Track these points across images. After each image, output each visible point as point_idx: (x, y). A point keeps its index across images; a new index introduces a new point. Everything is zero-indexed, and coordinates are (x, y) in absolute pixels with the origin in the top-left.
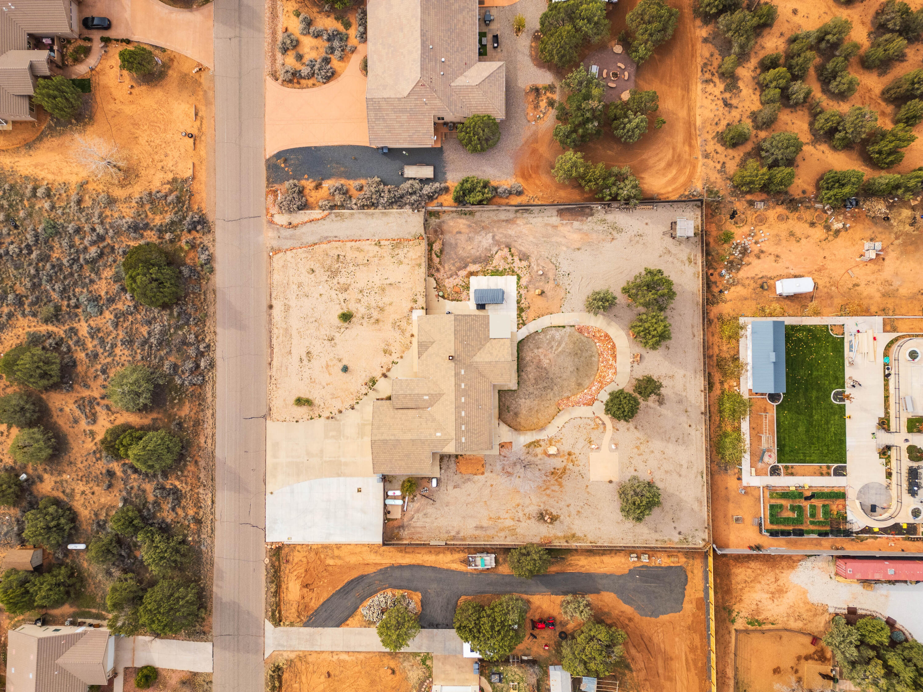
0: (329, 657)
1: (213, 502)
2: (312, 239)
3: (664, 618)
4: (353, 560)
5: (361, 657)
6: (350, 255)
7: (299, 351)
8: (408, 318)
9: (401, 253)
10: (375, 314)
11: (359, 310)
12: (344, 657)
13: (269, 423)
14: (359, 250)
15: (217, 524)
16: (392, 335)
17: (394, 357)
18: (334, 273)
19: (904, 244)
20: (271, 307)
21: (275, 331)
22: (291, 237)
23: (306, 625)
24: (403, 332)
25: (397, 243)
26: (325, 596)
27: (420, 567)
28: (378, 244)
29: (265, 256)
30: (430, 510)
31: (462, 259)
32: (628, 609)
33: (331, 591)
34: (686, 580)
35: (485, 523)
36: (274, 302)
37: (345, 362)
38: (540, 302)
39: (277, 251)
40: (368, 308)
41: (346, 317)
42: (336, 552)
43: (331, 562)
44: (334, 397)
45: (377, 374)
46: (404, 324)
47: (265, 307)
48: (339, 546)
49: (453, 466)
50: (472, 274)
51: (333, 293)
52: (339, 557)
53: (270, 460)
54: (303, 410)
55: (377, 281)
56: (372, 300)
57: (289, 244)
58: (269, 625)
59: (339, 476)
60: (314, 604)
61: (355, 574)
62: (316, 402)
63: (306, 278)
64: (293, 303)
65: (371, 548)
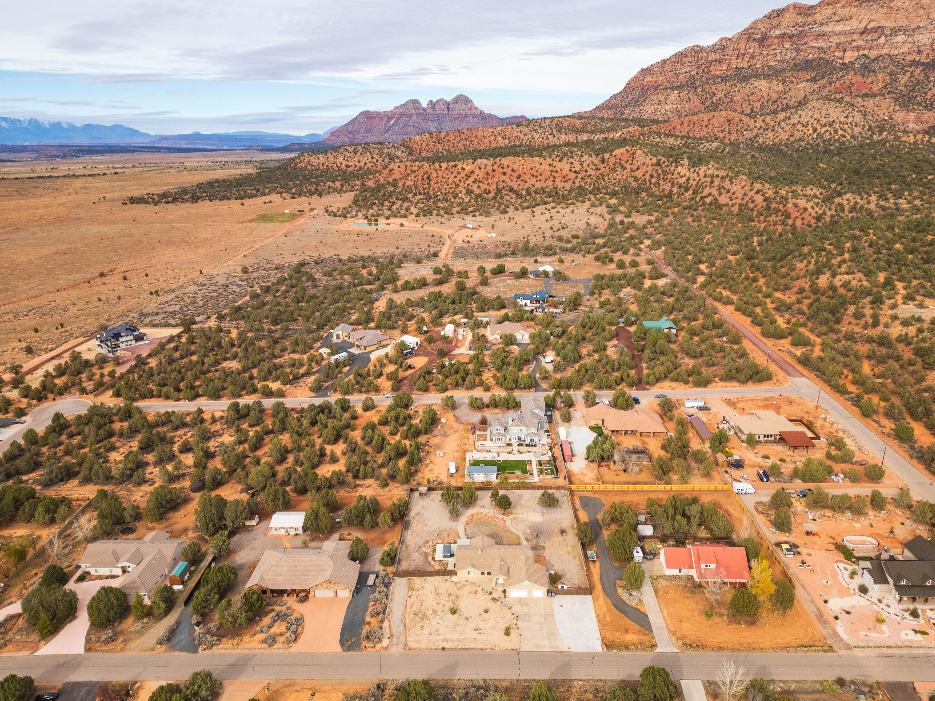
0: (668, 622)
1: (580, 680)
2: (401, 627)
4: (604, 609)
5: (662, 606)
6: (415, 608)
7: (475, 635)
8: (456, 583)
9: (416, 587)
10: (453, 598)
11: (449, 605)
12: (665, 613)
13: (523, 649)
14: (412, 605)
15: (595, 678)
16: (466, 590)
17: (479, 589)
18: (425, 617)
19: (439, 449)
20: (443, 649)
21: (460, 647)
22: (398, 638)
23: (651, 631)
24: (464, 585)
25: (412, 588)
26: (630, 622)
27: (601, 580)
28: (410, 597)
29: (408, 652)
30: (568, 576)
31: (424, 563)
33: (626, 619)
35: (572, 556)
36: (440, 647)
37: (482, 612)
39: (406, 645)
40: (448, 601)
41: (453, 611)
42: (601, 616)
43: (608, 619)
44: (504, 617)
45: (490, 597)
46: (459, 585)
47: (443, 652)
48: (598, 615)
50: (433, 559)
51: (437, 617)
52: (604, 615)
53: (547, 649)
54: (512, 632)
55: (432, 596)
56: (444, 599)
57: (402, 639)
58: (658, 650)
59: (553, 615)
60: (637, 627)
61: (613, 608)
62: (506, 625)
63: (426, 631)
64: (442, 637)
65: (595, 600)
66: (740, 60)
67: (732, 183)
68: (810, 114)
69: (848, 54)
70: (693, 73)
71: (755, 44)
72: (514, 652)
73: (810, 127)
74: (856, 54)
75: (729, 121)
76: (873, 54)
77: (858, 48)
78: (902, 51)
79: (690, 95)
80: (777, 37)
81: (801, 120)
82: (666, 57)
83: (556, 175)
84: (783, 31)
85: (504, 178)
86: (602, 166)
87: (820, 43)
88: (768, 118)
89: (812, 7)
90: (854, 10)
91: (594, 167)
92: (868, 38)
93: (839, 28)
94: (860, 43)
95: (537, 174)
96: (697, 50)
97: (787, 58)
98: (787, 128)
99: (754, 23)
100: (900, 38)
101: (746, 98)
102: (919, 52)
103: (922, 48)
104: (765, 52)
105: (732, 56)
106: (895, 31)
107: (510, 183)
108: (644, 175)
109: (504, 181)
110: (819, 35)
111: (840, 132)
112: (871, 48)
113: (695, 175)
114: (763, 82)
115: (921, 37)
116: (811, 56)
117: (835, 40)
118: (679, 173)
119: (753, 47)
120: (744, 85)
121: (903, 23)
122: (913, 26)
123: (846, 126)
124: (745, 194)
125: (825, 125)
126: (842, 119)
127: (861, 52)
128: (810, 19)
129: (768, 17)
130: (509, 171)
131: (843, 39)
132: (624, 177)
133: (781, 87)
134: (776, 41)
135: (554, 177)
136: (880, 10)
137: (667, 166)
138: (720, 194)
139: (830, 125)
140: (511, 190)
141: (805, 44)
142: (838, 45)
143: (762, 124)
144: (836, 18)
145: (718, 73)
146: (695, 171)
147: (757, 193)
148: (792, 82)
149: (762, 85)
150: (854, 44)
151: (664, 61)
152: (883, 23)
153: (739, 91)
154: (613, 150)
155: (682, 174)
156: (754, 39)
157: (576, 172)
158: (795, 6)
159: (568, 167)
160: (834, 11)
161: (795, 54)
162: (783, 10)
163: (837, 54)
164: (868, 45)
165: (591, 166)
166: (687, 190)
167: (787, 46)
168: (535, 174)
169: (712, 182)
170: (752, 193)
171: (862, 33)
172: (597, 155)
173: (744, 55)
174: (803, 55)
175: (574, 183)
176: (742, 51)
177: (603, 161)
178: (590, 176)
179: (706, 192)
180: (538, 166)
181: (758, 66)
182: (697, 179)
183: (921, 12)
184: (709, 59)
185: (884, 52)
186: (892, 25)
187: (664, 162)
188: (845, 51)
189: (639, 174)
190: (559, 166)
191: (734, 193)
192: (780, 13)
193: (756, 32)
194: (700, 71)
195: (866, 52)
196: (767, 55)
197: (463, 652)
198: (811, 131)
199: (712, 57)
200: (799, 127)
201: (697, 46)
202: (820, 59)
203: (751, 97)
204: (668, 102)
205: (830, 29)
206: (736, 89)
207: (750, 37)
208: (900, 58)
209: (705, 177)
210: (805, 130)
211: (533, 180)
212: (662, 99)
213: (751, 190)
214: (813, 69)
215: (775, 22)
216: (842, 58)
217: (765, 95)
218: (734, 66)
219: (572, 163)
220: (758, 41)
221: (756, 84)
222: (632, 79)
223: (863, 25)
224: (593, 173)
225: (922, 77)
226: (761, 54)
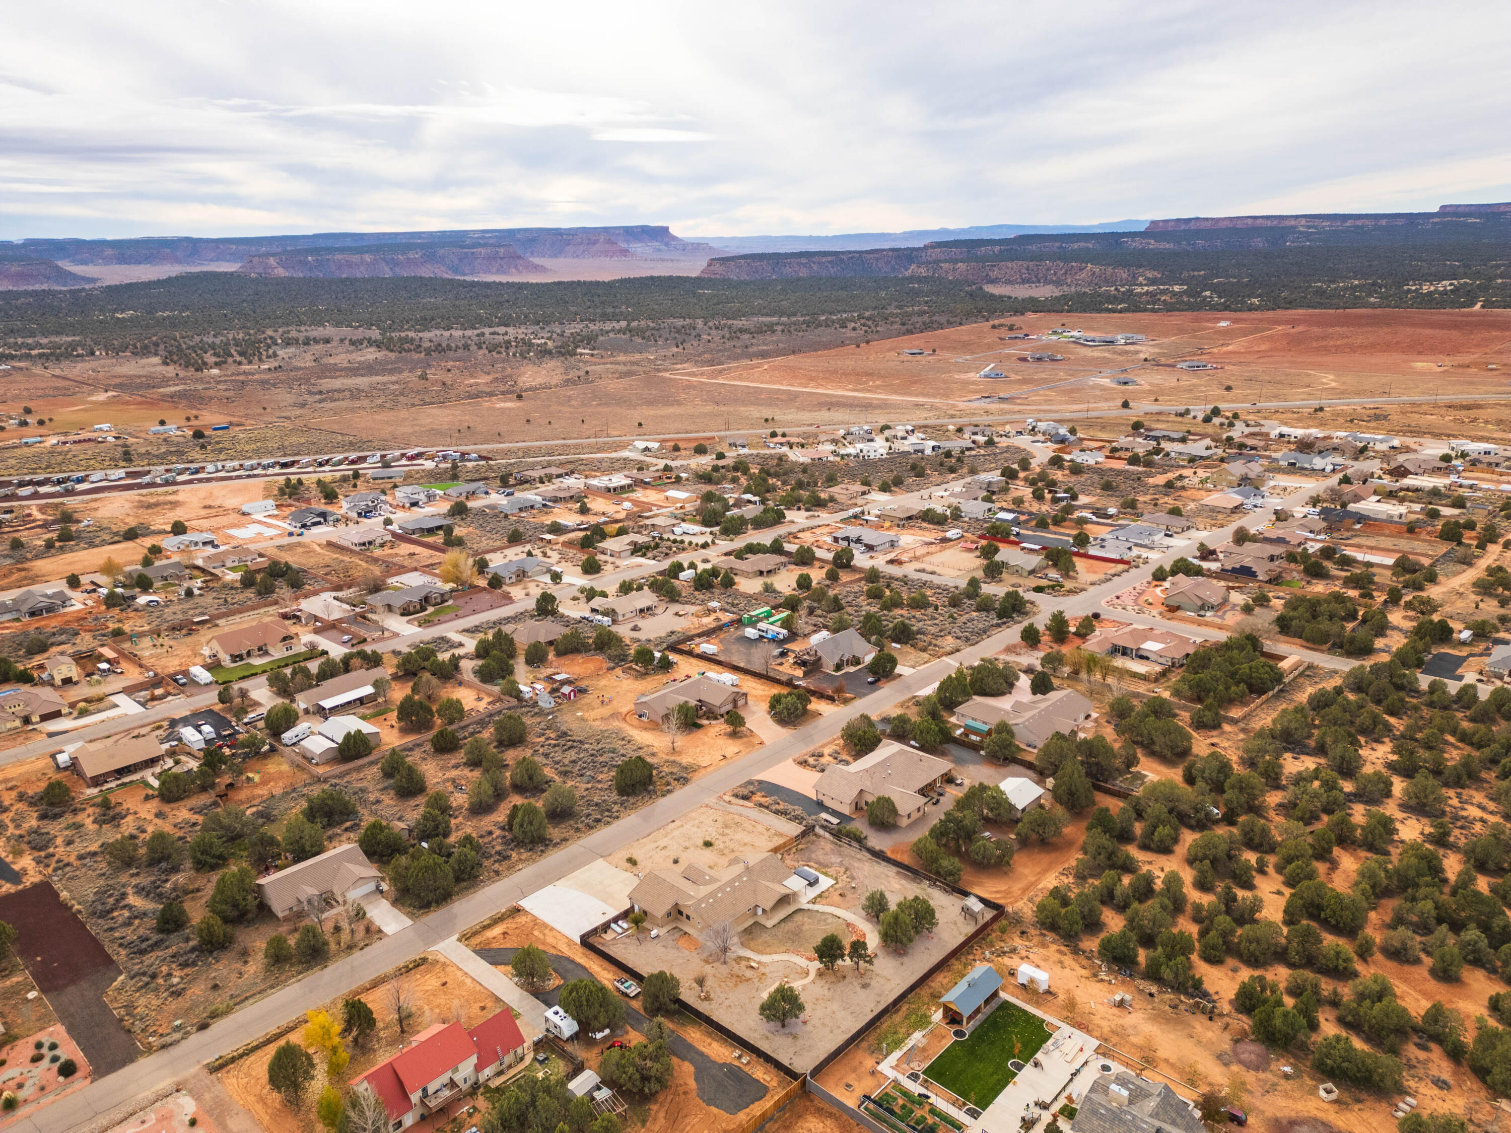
0: (459, 973)
1: (519, 870)
3: (714, 1110)
7: (662, 843)
10: (726, 852)
11: (719, 845)
12: (468, 981)
13: (600, 859)
14: (754, 826)
15: (505, 879)
18: (726, 827)
19: (1158, 1016)
20: (673, 822)
21: (661, 830)
23: (475, 951)
26: (508, 946)
27: (584, 968)
28: (768, 830)
31: (811, 858)
32: (692, 1084)
33: (515, 946)
34: (761, 1098)
36: (678, 821)
37: (680, 859)
38: (837, 898)
40: (726, 847)
41: (708, 844)
43: (535, 933)
47: (670, 820)
48: (552, 929)
49: (677, 935)
51: (715, 833)
52: (544, 933)
53: (576, 873)
54: (627, 865)
55: (747, 840)
56: (733, 846)
60: (495, 945)
61: (541, 948)
62: (639, 865)
64: (687, 826)
65: (570, 942)
197: (652, 830)
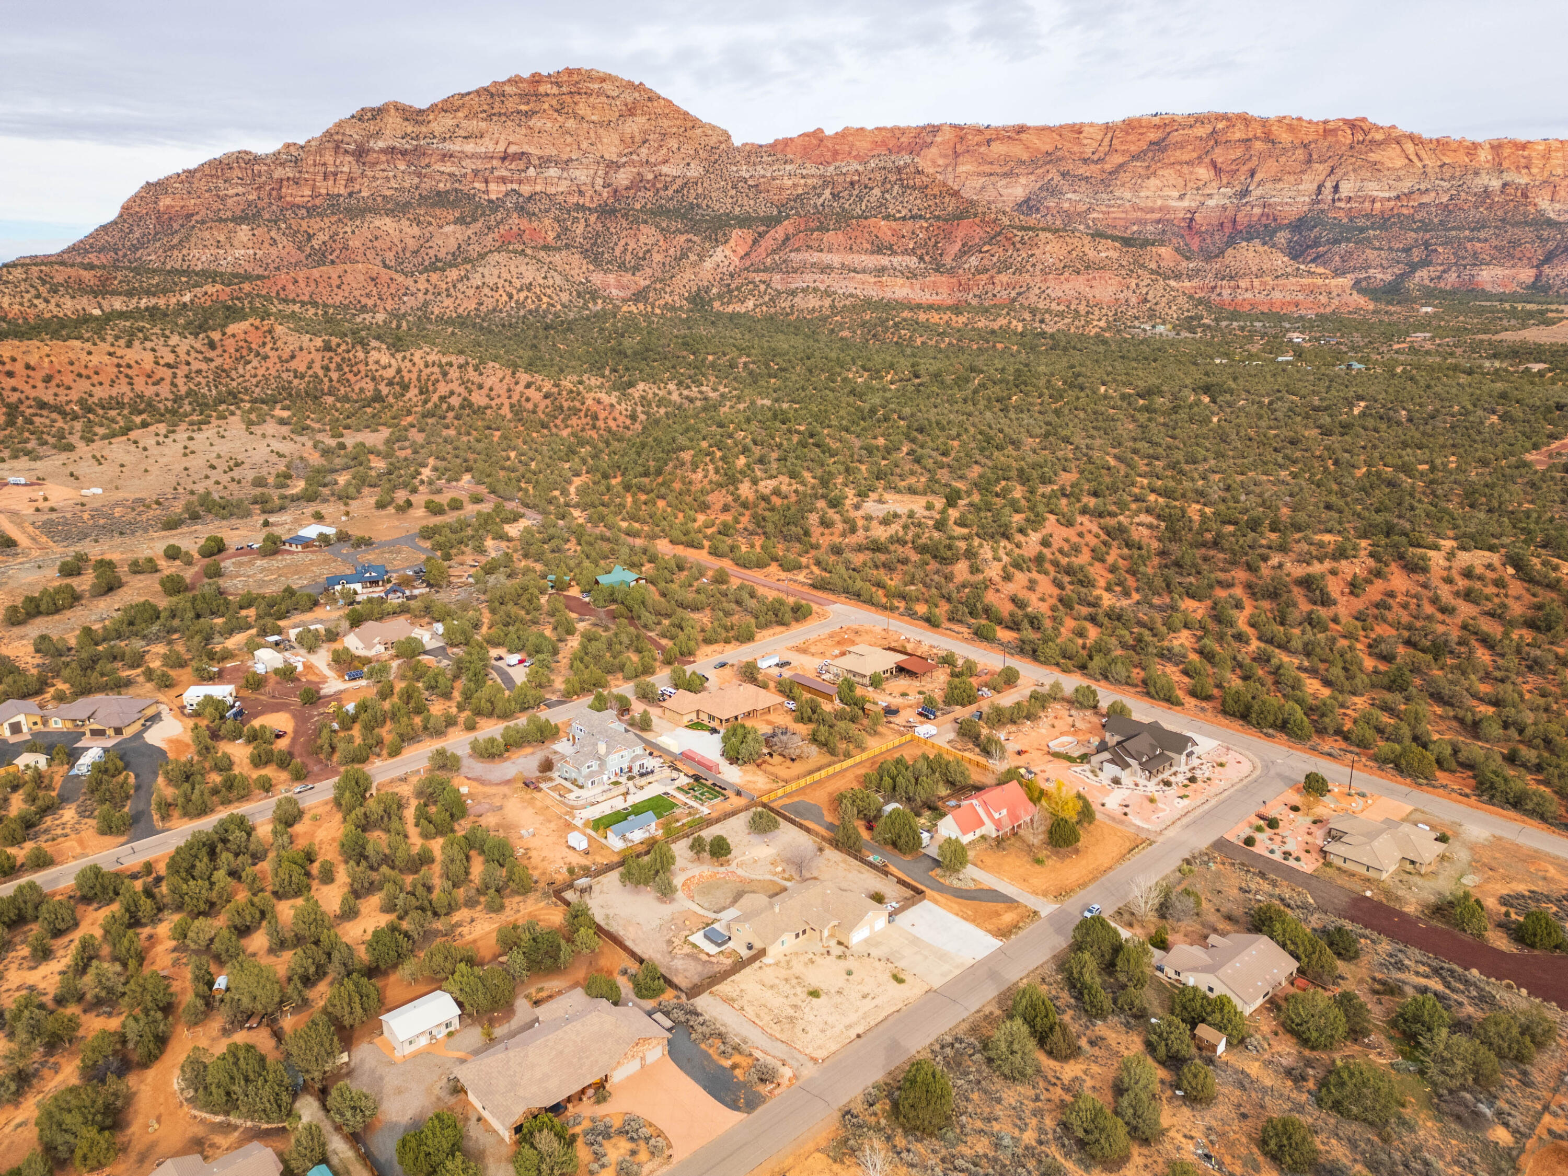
0: (1019, 886)
1: (1021, 979)
2: (781, 1046)
4: (955, 906)
5: (997, 875)
6: (767, 1018)
7: (868, 1004)
8: (777, 964)
9: (733, 995)
12: (1007, 879)
13: (936, 986)
14: (758, 1016)
15: (1031, 968)
16: (797, 965)
17: (811, 956)
18: (792, 1020)
20: (859, 1036)
21: (872, 1023)
22: (795, 1058)
23: (1017, 901)
24: (788, 962)
25: (729, 1000)
26: (989, 904)
28: (742, 1009)
29: (825, 1064)
30: (884, 891)
32: (825, 813)
35: (856, 872)
36: (854, 1036)
39: (815, 1060)
42: (961, 913)
43: (969, 912)
44: (875, 969)
45: (832, 958)
46: (783, 964)
47: (863, 1039)
48: (957, 915)
50: (708, 955)
51: (806, 1010)
52: (962, 911)
53: (956, 972)
54: (903, 977)
55: (769, 994)
56: (786, 988)
57: (800, 1056)
58: (1043, 914)
59: (918, 939)
60: (1002, 905)
61: (961, 901)
64: (841, 1027)
65: (936, 902)
66: (331, 183)
67: (481, 374)
68: (496, 272)
69: (493, 186)
70: (251, 197)
71: (349, 158)
72: (931, 994)
73: (501, 291)
74: (503, 188)
75: (373, 279)
76: (526, 190)
77: (504, 180)
78: (560, 189)
79: (273, 234)
80: (382, 151)
81: (486, 280)
82: (192, 166)
83: (129, 372)
84: (390, 143)
85: (12, 382)
86: (211, 354)
87: (448, 168)
88: (434, 277)
89: (420, 112)
90: (483, 125)
91: (200, 357)
92: (513, 166)
93: (470, 147)
94: (504, 173)
95: (91, 374)
96: (247, 160)
97: (407, 185)
98: (470, 292)
99: (339, 125)
100: (553, 172)
101: (370, 245)
102: (581, 193)
103: (583, 188)
104: (370, 174)
105: (315, 174)
106: (545, 162)
107: (33, 394)
108: (309, 368)
109: (14, 389)
110: (444, 156)
111: (545, 299)
112: (520, 182)
113: (409, 364)
114: (388, 220)
115: (577, 173)
116: (441, 185)
117: (469, 165)
118: (377, 362)
119: (348, 165)
120: (358, 222)
121: (550, 151)
122: (565, 157)
123: (549, 292)
124: (509, 390)
125: (521, 290)
126: (541, 282)
127: (510, 186)
128: (424, 129)
129: (360, 117)
130: (19, 367)
131: (479, 165)
132: (273, 372)
133: (416, 230)
134: (383, 158)
135: (127, 376)
136: (518, 129)
137: (348, 351)
138: (470, 392)
139: (529, 290)
140: (42, 405)
141: (428, 166)
142: (476, 172)
143: (426, 285)
144: (462, 133)
145: (298, 200)
146: (404, 358)
147: (528, 386)
148: (430, 224)
149: (386, 224)
150: (496, 173)
151: (191, 173)
152: (526, 148)
153: (353, 232)
154: (225, 326)
155: (382, 363)
156: (346, 152)
157: (168, 365)
158: (398, 107)
159: (148, 357)
160: (455, 122)
161: (416, 180)
162: (379, 109)
163: (476, 185)
164: (516, 176)
165: (193, 354)
166: (405, 387)
167: (402, 166)
168: (84, 372)
169: (445, 374)
170: (520, 388)
171: (503, 159)
172: (197, 335)
173: (335, 174)
174: (427, 184)
175: (174, 384)
176: (331, 169)
177: (212, 345)
178: (199, 372)
179: (443, 389)
180: (84, 357)
181: (365, 194)
182: (415, 370)
183: (569, 139)
184: (276, 175)
185: (538, 188)
186: (538, 152)
187: (339, 345)
188: (486, 182)
189: (299, 364)
190: (131, 355)
191: (491, 389)
192: (377, 113)
193: (346, 139)
194: (263, 194)
195: (515, 186)
196: (375, 178)
197: (881, 1028)
198: (505, 298)
199: (279, 173)
200: (486, 290)
201: (246, 153)
202: (456, 190)
203: (376, 244)
204: (236, 243)
205: (458, 148)
206: (349, 230)
207: (338, 147)
208: (560, 198)
209: (427, 366)
210: (497, 295)
211: (85, 385)
212: (222, 238)
213: (517, 383)
214: (454, 205)
215: (372, 127)
216: (487, 192)
217: (396, 241)
218: (324, 191)
219: (153, 350)
220: (353, 154)
221: (377, 223)
222: (133, 199)
223: (501, 148)
224: (204, 366)
225: (599, 227)
226: (363, 175)
